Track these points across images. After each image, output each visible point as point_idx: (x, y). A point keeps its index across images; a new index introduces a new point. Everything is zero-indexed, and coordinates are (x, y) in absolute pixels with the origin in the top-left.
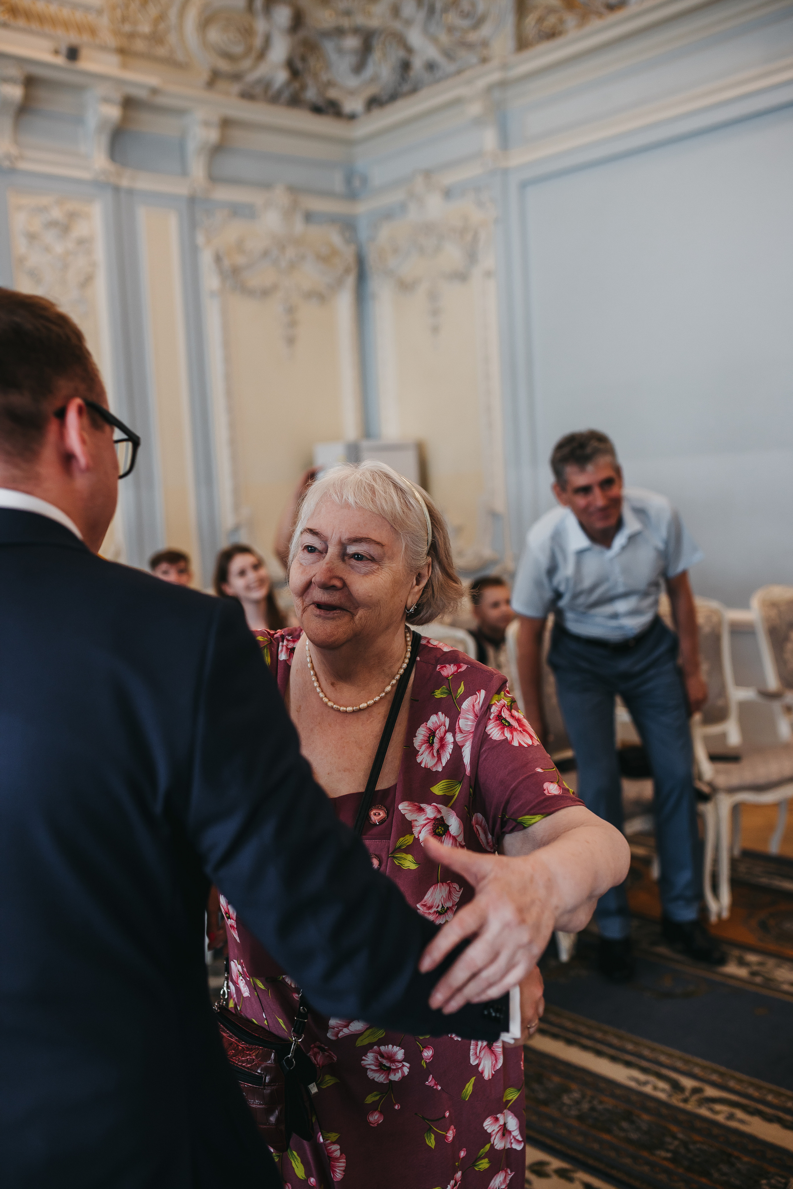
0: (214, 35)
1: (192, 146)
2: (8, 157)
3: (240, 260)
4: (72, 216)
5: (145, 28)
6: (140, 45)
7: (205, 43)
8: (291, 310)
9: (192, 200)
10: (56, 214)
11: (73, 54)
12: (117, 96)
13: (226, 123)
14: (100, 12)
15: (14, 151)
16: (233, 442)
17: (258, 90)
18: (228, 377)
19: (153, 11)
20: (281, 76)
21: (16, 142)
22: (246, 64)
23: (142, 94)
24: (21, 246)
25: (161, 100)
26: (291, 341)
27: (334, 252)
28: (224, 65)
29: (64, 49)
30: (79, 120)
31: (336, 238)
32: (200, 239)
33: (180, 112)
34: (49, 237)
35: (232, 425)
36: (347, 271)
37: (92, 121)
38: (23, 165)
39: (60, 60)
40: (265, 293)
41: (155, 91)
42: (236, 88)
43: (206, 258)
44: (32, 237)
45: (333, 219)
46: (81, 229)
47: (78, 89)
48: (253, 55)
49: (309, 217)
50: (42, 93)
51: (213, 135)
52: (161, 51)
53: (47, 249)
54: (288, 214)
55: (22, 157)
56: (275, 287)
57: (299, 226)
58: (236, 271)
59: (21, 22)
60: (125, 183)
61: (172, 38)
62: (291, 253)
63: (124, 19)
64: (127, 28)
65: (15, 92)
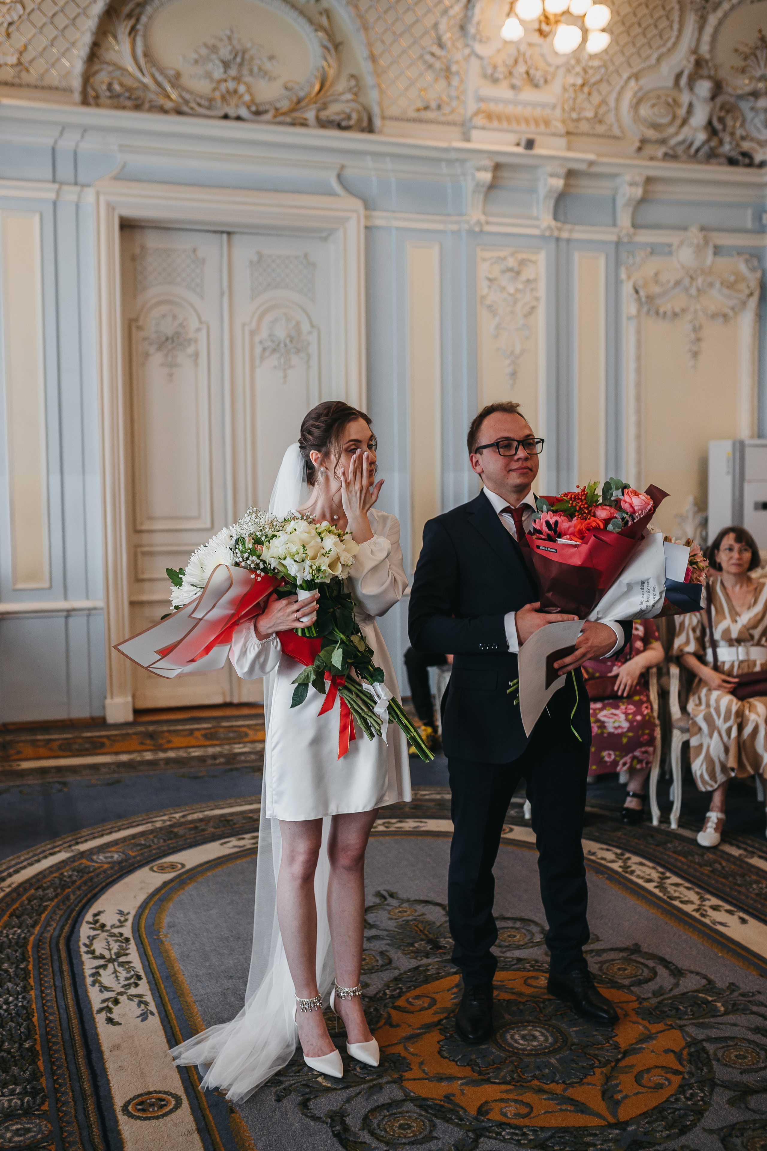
0: (644, 111)
1: (620, 202)
2: (479, 223)
3: (656, 290)
4: (522, 263)
5: (590, 114)
6: (584, 127)
7: (637, 118)
8: (697, 329)
9: (618, 244)
10: (511, 262)
11: (530, 144)
12: (563, 171)
13: (649, 180)
14: (554, 107)
15: (483, 218)
16: (638, 437)
17: (680, 150)
18: (638, 384)
19: (596, 99)
20: (701, 137)
21: (484, 213)
22: (672, 130)
23: (583, 167)
24: (483, 287)
25: (596, 169)
26: (695, 354)
27: (740, 278)
28: (651, 134)
29: (523, 143)
30: (533, 190)
31: (743, 268)
32: (623, 276)
33: (613, 176)
34: (504, 280)
35: (639, 424)
36: (751, 294)
37: (542, 191)
38: (488, 228)
39: (520, 150)
40: (675, 315)
41: (591, 163)
42: (660, 152)
43: (627, 289)
44: (491, 281)
45: (739, 251)
46: (528, 273)
47: (532, 168)
48: (678, 122)
49: (718, 251)
50: (505, 174)
51: (638, 192)
52: (601, 129)
53: (503, 289)
54: (699, 250)
55: (488, 223)
56: (684, 310)
57: (710, 258)
58: (650, 298)
59: (495, 124)
60: (565, 235)
61: (611, 118)
62: (700, 280)
63: (573, 109)
64: (574, 115)
65: (486, 177)
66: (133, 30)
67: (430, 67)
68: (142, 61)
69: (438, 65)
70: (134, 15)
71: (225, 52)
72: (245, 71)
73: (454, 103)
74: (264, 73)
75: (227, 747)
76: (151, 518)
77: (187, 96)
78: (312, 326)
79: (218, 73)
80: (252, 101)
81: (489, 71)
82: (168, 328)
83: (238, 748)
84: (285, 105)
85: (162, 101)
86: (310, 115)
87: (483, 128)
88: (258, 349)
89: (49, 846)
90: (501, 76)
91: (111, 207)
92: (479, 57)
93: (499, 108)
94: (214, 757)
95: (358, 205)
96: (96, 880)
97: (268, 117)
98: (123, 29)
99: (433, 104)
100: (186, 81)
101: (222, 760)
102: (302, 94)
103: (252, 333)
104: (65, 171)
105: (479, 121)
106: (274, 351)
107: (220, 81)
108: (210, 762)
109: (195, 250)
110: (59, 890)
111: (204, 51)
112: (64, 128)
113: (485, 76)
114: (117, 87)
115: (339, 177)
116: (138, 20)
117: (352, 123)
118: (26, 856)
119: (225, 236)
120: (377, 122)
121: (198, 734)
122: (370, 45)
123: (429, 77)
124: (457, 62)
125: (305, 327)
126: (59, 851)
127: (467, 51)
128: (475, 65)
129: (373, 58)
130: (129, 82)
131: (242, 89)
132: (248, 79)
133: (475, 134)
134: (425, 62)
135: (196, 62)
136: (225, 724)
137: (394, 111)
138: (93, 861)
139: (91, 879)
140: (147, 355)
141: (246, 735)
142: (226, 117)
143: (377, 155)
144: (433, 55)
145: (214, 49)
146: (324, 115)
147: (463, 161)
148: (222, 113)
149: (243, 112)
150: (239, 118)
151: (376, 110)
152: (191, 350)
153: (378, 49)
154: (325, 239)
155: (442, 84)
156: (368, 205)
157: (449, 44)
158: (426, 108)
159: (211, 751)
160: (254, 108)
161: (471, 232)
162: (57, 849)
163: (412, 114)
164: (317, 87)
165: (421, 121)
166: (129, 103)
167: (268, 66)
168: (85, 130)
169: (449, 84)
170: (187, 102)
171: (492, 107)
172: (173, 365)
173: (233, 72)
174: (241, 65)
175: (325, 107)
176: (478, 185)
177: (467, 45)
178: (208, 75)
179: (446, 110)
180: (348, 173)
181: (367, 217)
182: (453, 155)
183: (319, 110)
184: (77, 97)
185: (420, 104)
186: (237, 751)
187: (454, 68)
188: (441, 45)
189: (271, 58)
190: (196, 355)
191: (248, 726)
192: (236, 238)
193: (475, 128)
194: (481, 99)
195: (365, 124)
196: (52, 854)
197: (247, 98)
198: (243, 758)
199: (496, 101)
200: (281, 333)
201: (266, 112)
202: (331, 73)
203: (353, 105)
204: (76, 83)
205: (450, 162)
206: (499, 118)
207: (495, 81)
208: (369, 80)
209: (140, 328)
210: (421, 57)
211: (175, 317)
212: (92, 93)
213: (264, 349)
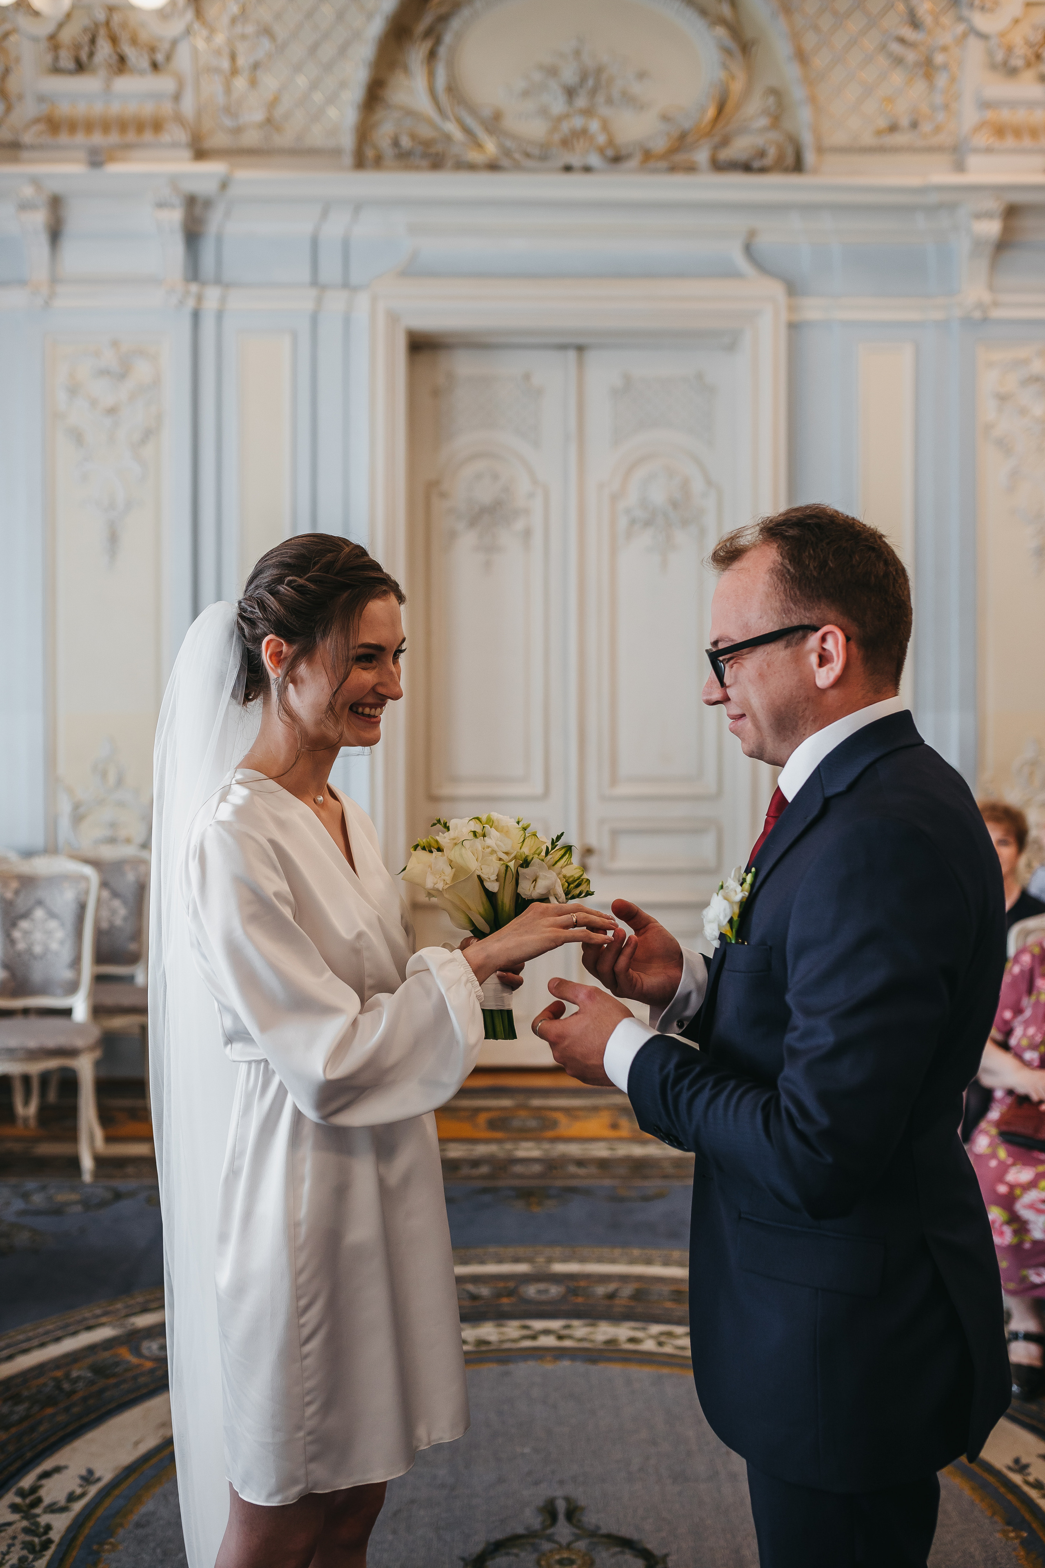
2: (980, 305)
15: (986, 297)
21: (991, 288)
24: (988, 410)
34: (1027, 396)
38: (996, 313)
44: (1003, 398)
50: (1028, 222)
53: (1023, 412)
55: (996, 304)
59: (1010, 142)
65: (992, 228)
66: (432, 55)
67: (899, 61)
68: (443, 97)
69: (911, 56)
70: (434, 34)
71: (569, 75)
72: (600, 98)
73: (941, 117)
74: (630, 100)
75: (509, 1146)
76: (455, 779)
77: (509, 143)
78: (709, 482)
79: (558, 106)
80: (611, 142)
81: (1000, 56)
82: (485, 494)
83: (528, 1150)
84: (660, 145)
85: (474, 156)
86: (702, 156)
87: (989, 150)
88: (623, 522)
89: (98, 1311)
90: (1018, 62)
91: (393, 318)
92: (983, 37)
93: (1020, 116)
94: (475, 1163)
95: (776, 289)
96: (108, 1394)
97: (634, 163)
98: (416, 55)
99: (905, 122)
100: (510, 123)
101: (484, 1170)
102: (687, 125)
103: (614, 498)
104: (330, 271)
105: (983, 139)
106: (648, 523)
107: (560, 119)
108: (465, 1171)
109: (527, 377)
110: (36, 1408)
111: (537, 76)
112: (326, 208)
113: (993, 67)
114: (406, 142)
115: (748, 250)
116: (438, 41)
117: (768, 161)
118: (50, 1327)
119: (572, 355)
120: (810, 157)
121: (483, 1118)
122: (795, 37)
123: (897, 78)
124: (944, 49)
125: (698, 485)
126: (102, 1325)
127: (960, 28)
128: (975, 49)
129: (801, 57)
130: (425, 132)
131: (594, 126)
132: (604, 111)
133: (973, 161)
134: (890, 55)
135: (526, 94)
136: (536, 1102)
137: (839, 138)
138: (137, 1352)
139: (102, 1391)
140: (453, 535)
141: (554, 1124)
142: (568, 169)
143: (808, 209)
144: (902, 41)
145: (552, 72)
146: (725, 154)
147: (951, 207)
148: (561, 163)
149: (594, 160)
150: (587, 169)
151: (807, 139)
152: (519, 525)
153: (810, 41)
154: (731, 347)
155: (920, 86)
156: (793, 289)
157: (928, 20)
158: (893, 128)
159: (482, 1150)
160: (610, 153)
161: (967, 322)
162: (104, 1319)
163: (868, 139)
164: (711, 112)
165: (881, 150)
166: (424, 163)
167: (637, 89)
168: (358, 207)
169: (931, 86)
170: (507, 153)
171: (1005, 115)
172: (490, 549)
173: (581, 102)
174: (593, 92)
175: (725, 142)
176: (978, 243)
177: (960, 19)
178: (544, 112)
179: (926, 127)
180: (765, 242)
181: (791, 309)
182: (933, 198)
183: (716, 148)
184: (348, 159)
185: (882, 123)
186: (521, 1153)
187: (939, 58)
188: (915, 23)
189: (642, 75)
190: (527, 533)
191: (567, 1111)
192: (591, 357)
193: (976, 151)
194: (985, 105)
195: (790, 160)
196: (89, 1328)
197: (601, 139)
198: (518, 1169)
199: (1013, 104)
200: (658, 496)
201: (628, 157)
202: (737, 87)
203: (774, 136)
204: (347, 141)
205: (932, 210)
206: (1017, 132)
207: (1012, 72)
208: (798, 93)
209: (443, 495)
210: (883, 47)
211: (496, 477)
212: (370, 153)
213: (633, 522)
